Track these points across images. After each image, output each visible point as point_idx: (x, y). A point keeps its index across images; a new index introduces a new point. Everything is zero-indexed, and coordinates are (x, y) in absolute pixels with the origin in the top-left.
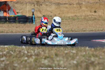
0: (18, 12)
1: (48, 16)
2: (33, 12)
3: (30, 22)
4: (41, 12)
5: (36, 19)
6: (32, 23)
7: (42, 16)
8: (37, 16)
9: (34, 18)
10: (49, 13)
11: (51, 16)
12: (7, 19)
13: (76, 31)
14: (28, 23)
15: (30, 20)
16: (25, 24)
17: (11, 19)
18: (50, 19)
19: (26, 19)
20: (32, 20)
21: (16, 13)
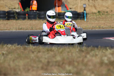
0: (71, 8)
1: (104, 12)
2: (85, 8)
3: (82, 19)
4: (96, 8)
5: (88, 15)
6: (83, 20)
7: (97, 11)
8: (91, 12)
9: (86, 14)
10: (105, 8)
11: (107, 12)
12: (57, 15)
13: (103, 28)
14: (79, 20)
15: (81, 16)
16: (75, 20)
17: (61, 15)
18: (105, 15)
19: (77, 15)
20: (83, 16)
21: (69, 8)
